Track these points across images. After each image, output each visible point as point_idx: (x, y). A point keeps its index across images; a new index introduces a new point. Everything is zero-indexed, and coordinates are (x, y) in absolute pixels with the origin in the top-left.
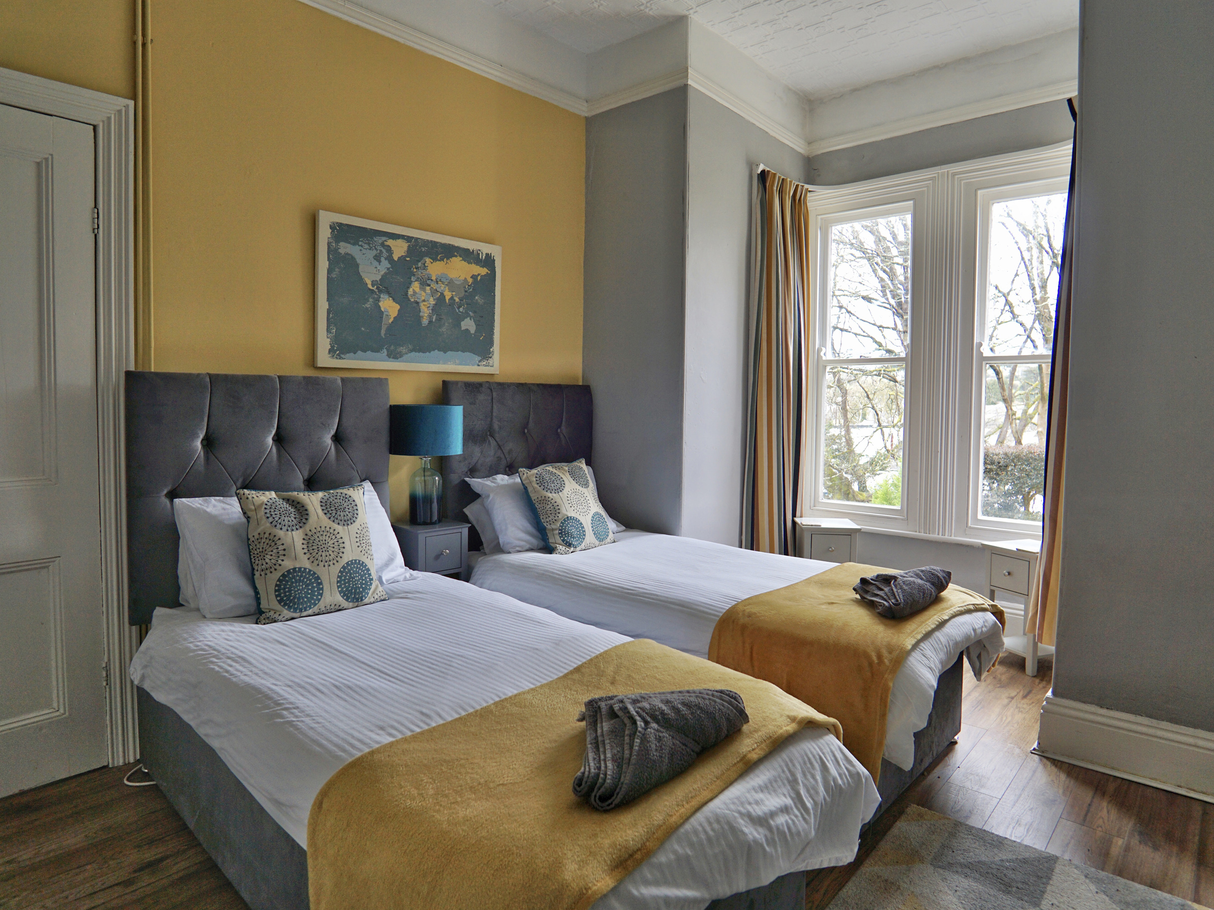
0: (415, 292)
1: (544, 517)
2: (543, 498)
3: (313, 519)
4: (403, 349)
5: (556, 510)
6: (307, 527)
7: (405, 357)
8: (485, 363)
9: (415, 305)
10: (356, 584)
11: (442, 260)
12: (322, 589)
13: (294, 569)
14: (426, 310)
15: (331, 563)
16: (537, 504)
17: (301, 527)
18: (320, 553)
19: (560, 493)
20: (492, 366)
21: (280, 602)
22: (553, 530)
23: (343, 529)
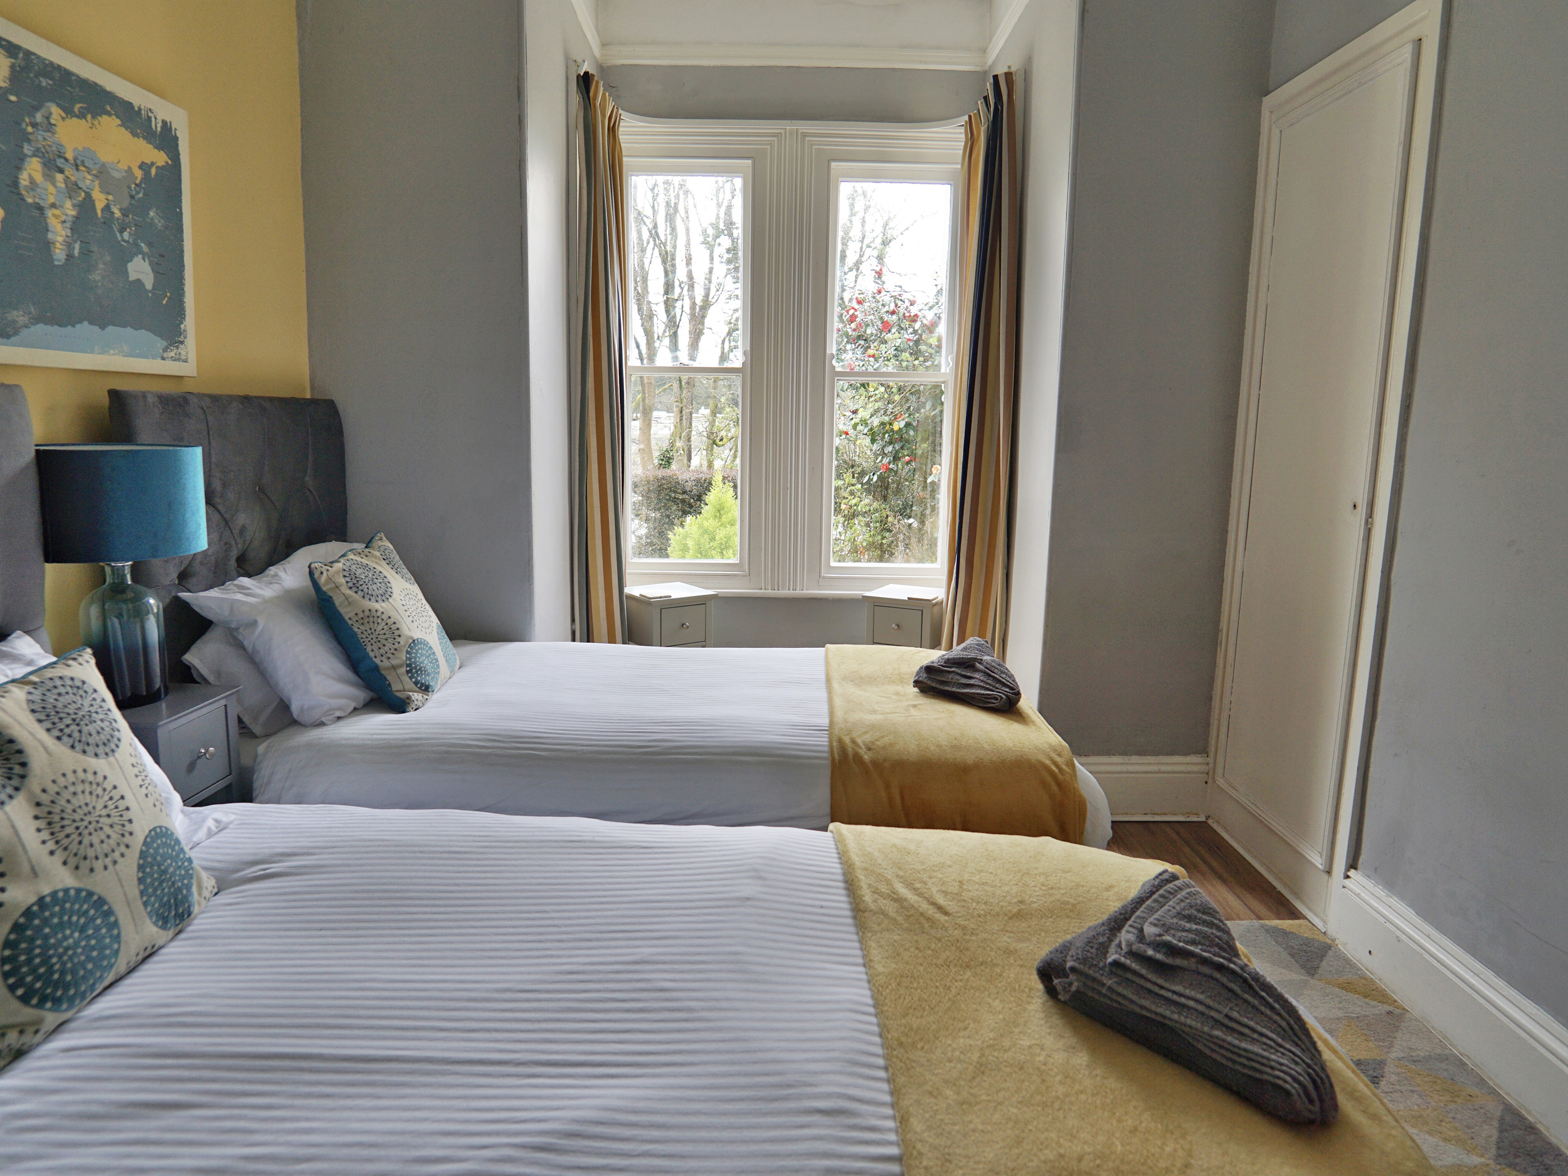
0: (32, 181)
1: (375, 647)
2: (367, 613)
3: (38, 761)
4: (18, 316)
5: (394, 631)
6: (34, 783)
7: (25, 332)
8: (172, 354)
9: (36, 213)
10: (173, 883)
11: (82, 116)
12: (116, 924)
13: (41, 901)
14: (59, 227)
15: (117, 855)
16: (356, 625)
17: (17, 789)
18: (86, 841)
19: (390, 600)
20: (186, 361)
21: (25, 999)
22: (394, 668)
23: (110, 764)
